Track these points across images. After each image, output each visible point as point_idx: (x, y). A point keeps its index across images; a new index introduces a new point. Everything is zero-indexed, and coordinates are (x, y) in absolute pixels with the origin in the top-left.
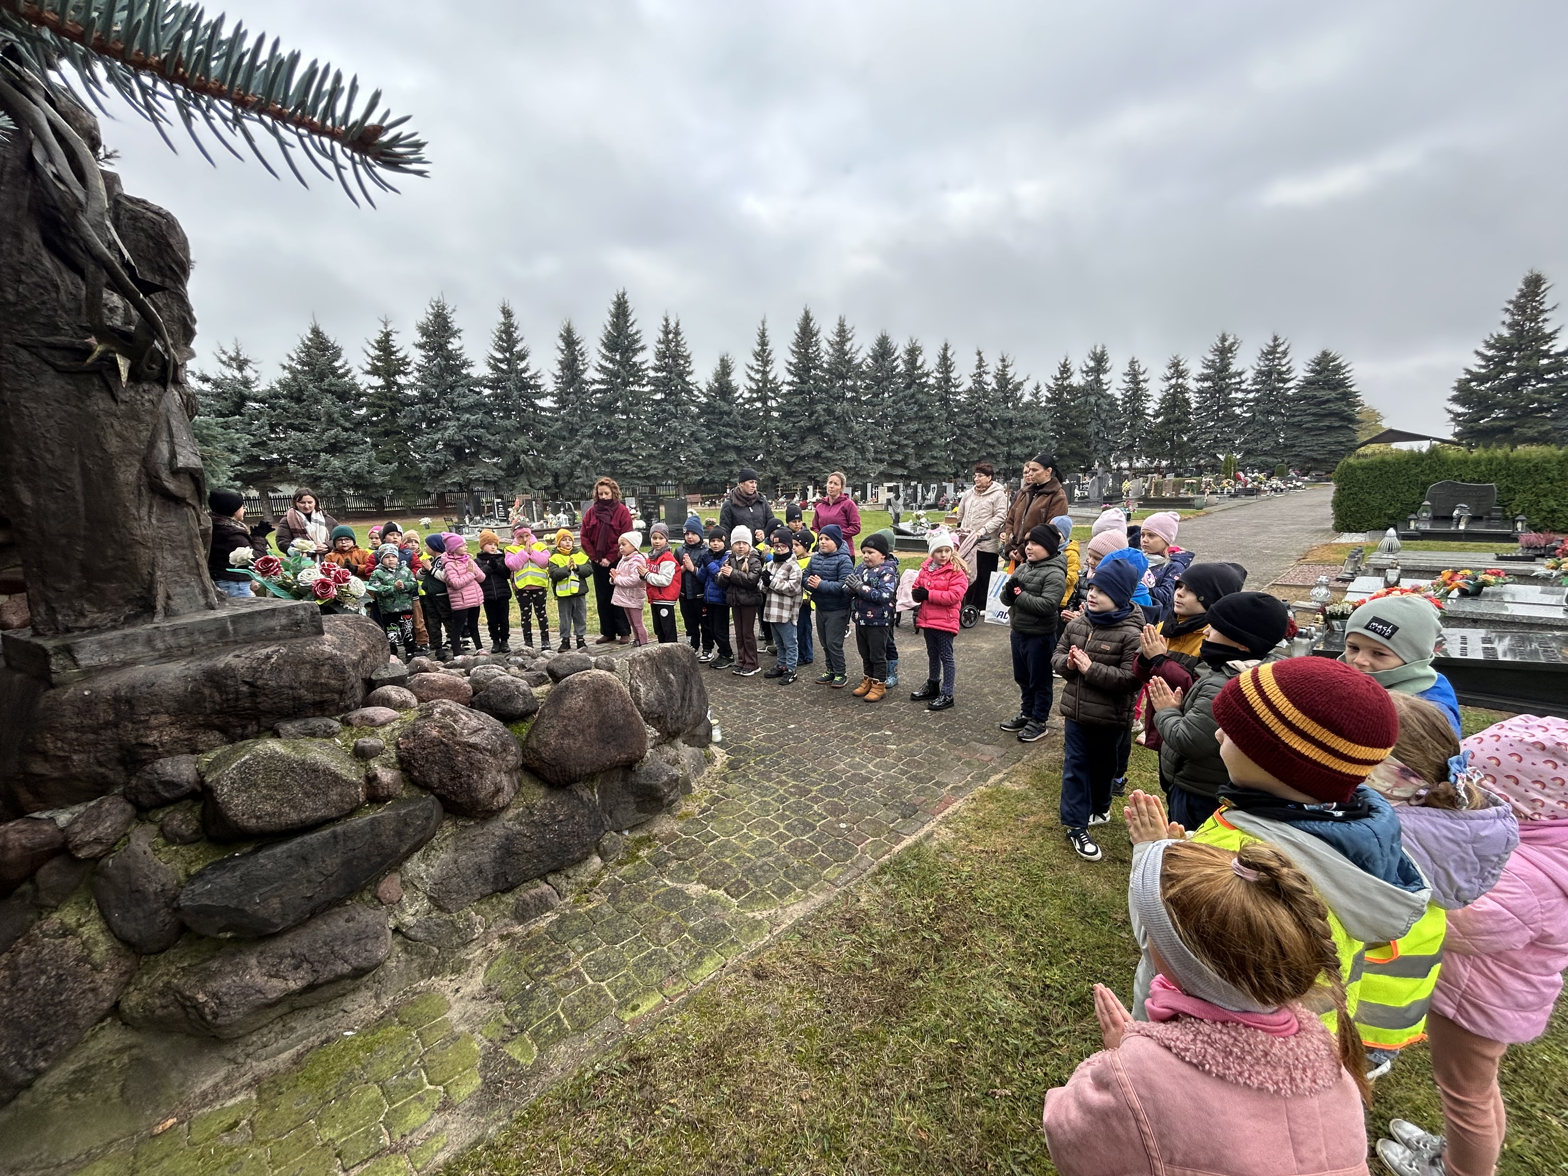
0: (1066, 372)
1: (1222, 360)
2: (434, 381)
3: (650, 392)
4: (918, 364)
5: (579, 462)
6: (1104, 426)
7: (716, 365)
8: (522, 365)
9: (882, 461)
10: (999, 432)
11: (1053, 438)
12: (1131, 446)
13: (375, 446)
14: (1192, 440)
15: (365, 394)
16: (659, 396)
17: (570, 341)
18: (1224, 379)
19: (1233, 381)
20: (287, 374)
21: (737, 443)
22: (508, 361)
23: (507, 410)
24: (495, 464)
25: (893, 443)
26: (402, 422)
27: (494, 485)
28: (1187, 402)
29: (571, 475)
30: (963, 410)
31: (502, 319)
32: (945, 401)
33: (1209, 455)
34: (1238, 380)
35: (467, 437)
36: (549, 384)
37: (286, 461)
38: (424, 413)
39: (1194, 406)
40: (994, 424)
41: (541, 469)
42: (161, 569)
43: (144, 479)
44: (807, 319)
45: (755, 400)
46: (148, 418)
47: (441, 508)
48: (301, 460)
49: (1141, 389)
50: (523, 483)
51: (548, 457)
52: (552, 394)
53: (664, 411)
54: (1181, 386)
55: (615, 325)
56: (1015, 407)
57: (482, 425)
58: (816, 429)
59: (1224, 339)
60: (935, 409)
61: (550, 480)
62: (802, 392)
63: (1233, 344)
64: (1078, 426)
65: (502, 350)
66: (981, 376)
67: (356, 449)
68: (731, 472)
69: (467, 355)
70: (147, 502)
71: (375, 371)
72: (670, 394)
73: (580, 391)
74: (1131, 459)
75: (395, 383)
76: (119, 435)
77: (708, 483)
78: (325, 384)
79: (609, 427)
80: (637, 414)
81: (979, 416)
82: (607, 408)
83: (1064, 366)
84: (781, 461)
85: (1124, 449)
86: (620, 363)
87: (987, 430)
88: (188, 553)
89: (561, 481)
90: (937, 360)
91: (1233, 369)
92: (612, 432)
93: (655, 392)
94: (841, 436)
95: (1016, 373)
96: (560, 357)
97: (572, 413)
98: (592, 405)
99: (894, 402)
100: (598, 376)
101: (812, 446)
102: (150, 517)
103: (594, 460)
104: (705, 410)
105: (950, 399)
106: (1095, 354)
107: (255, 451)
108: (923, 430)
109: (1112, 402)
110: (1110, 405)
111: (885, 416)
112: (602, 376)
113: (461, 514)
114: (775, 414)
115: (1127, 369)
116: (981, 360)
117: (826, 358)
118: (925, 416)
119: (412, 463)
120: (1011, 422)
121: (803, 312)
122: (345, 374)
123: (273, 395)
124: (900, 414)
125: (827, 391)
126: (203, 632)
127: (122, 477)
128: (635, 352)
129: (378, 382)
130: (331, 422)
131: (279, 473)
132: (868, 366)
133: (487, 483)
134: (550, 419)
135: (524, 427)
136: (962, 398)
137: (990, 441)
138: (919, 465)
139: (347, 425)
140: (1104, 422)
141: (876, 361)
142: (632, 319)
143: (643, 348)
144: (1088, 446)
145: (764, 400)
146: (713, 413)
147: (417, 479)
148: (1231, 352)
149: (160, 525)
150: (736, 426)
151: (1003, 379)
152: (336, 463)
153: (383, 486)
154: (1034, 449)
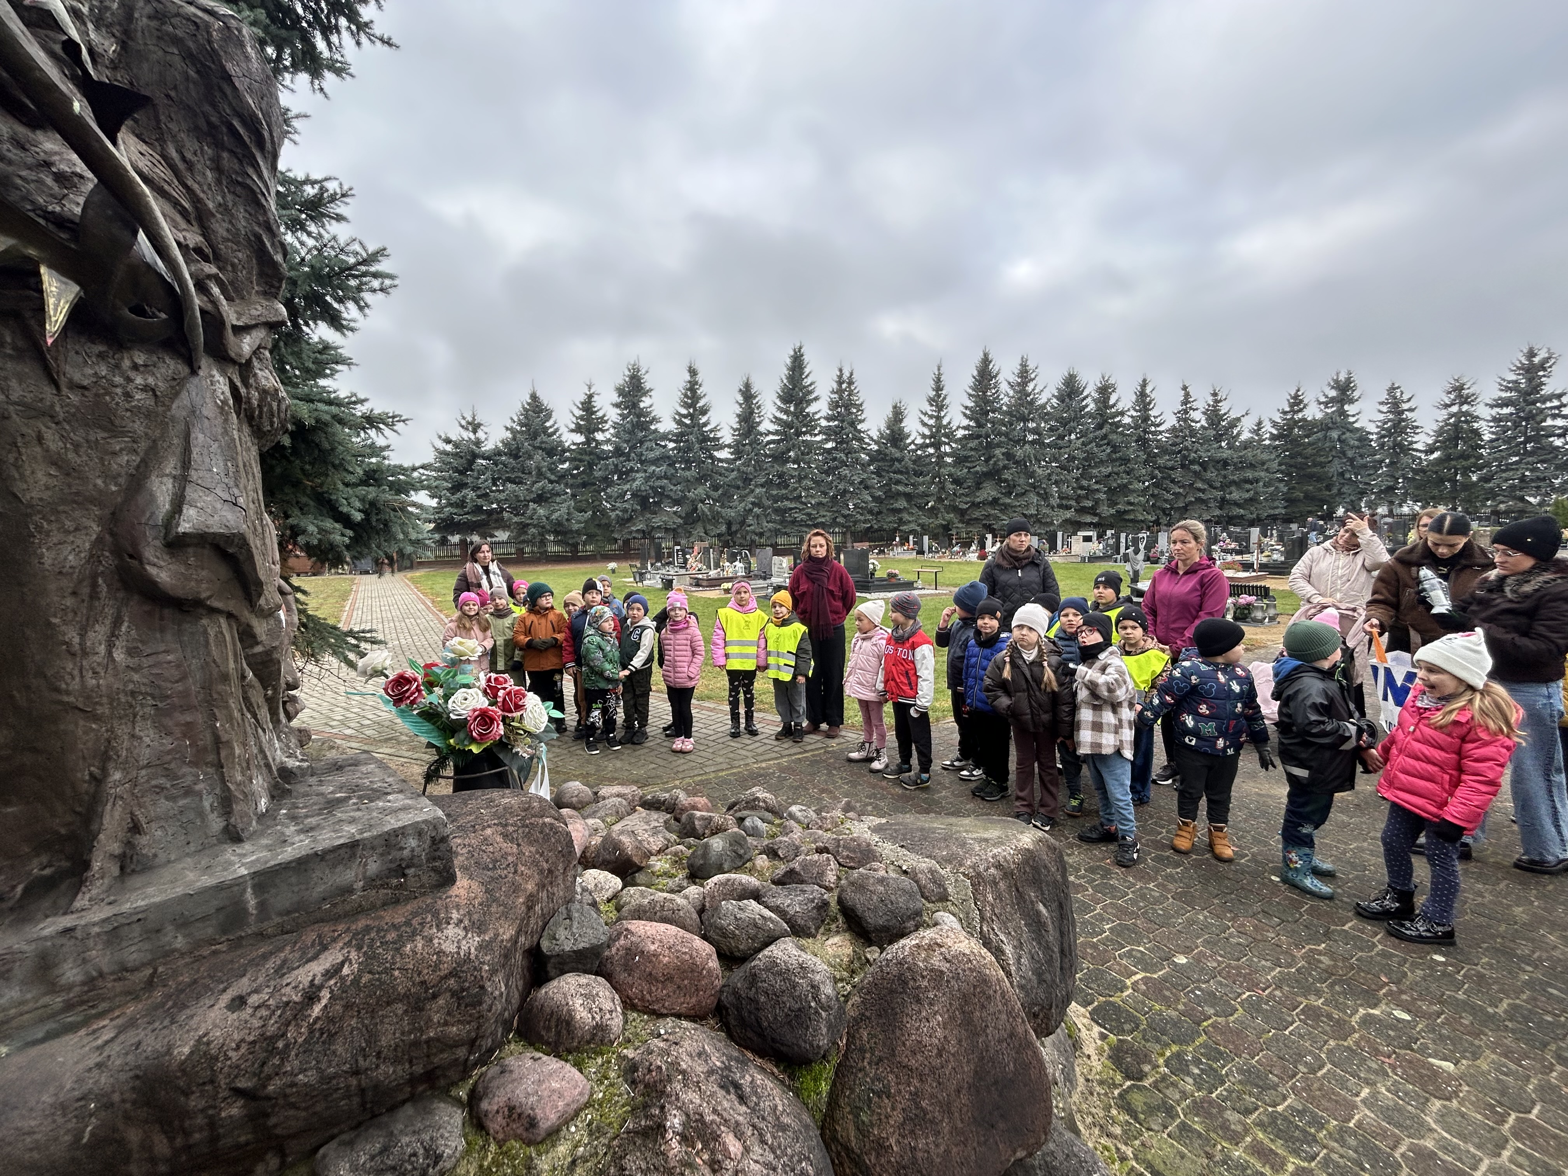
0: (1298, 404)
1: (1530, 380)
2: (627, 437)
3: (821, 442)
4: (1111, 402)
5: (751, 510)
6: (1352, 465)
7: (889, 412)
8: (703, 420)
9: (1068, 508)
10: (1211, 474)
11: (1282, 480)
12: (1391, 489)
13: (574, 496)
14: (1486, 479)
15: (569, 450)
16: (830, 445)
17: (748, 394)
18: (1534, 403)
19: (1548, 404)
20: (509, 435)
21: (909, 489)
22: (691, 416)
23: (688, 462)
24: (675, 513)
25: (1082, 488)
26: (598, 474)
27: (674, 533)
28: (1477, 433)
29: (743, 523)
30: (1164, 450)
31: (688, 378)
32: (1143, 442)
33: (1514, 498)
34: (1556, 403)
35: (652, 488)
36: (727, 436)
37: (502, 510)
38: (616, 466)
39: (1487, 437)
40: (1204, 466)
41: (716, 518)
42: (124, 767)
43: (108, 561)
44: (986, 361)
45: (927, 446)
46: (138, 426)
47: (625, 553)
48: (515, 509)
49: (1404, 420)
50: (699, 530)
51: (723, 506)
52: (729, 446)
53: (835, 459)
54: (1466, 414)
55: (791, 378)
56: (1230, 446)
57: (666, 477)
58: (993, 475)
59: (1531, 354)
60: (1133, 451)
61: (723, 528)
62: (979, 437)
63: (1547, 360)
64: (1315, 465)
65: (686, 406)
66: (1186, 412)
67: (558, 500)
68: (901, 519)
69: (656, 412)
70: (109, 611)
71: (578, 429)
72: (841, 443)
73: (755, 442)
74: (1391, 503)
75: (594, 440)
76: (55, 461)
77: (877, 531)
78: (537, 443)
79: (780, 476)
80: (808, 463)
81: (1185, 457)
82: (780, 458)
83: (1296, 397)
84: (954, 509)
85: (1381, 491)
86: (794, 414)
87: (1195, 472)
88: (199, 718)
89: (734, 528)
90: (1134, 398)
91: (1546, 390)
92: (783, 481)
93: (827, 441)
94: (1022, 481)
95: (1230, 408)
96: (739, 410)
97: (747, 464)
98: (766, 456)
99: (1083, 444)
100: (773, 427)
101: (989, 491)
102: (110, 646)
103: (765, 509)
104: (875, 457)
105: (1149, 440)
106: (1337, 381)
107: (480, 502)
108: (1117, 474)
109: (1363, 438)
110: (1360, 439)
111: (1072, 458)
112: (777, 427)
113: (644, 559)
114: (949, 460)
115: (1384, 397)
116: (1187, 395)
117: (1006, 400)
118: (1120, 458)
119: (604, 512)
120: (1225, 463)
121: (982, 355)
122: (554, 433)
123: (498, 453)
124: (1090, 457)
125: (1006, 435)
126: (183, 924)
127: (48, 558)
128: (809, 403)
129: (580, 438)
130: (540, 475)
131: (497, 521)
132: (1052, 407)
133: (667, 530)
134: (726, 469)
135: (701, 478)
136: (1162, 437)
137: (1199, 485)
138: (1112, 511)
139: (553, 477)
140: (1352, 460)
141: (1063, 401)
142: (807, 371)
143: (816, 399)
144: (1329, 488)
145: (937, 445)
146: (883, 460)
147: (608, 525)
148: (1545, 369)
149: (133, 662)
150: (907, 473)
151: (1214, 415)
152: (541, 511)
153: (578, 532)
154: (1256, 493)
